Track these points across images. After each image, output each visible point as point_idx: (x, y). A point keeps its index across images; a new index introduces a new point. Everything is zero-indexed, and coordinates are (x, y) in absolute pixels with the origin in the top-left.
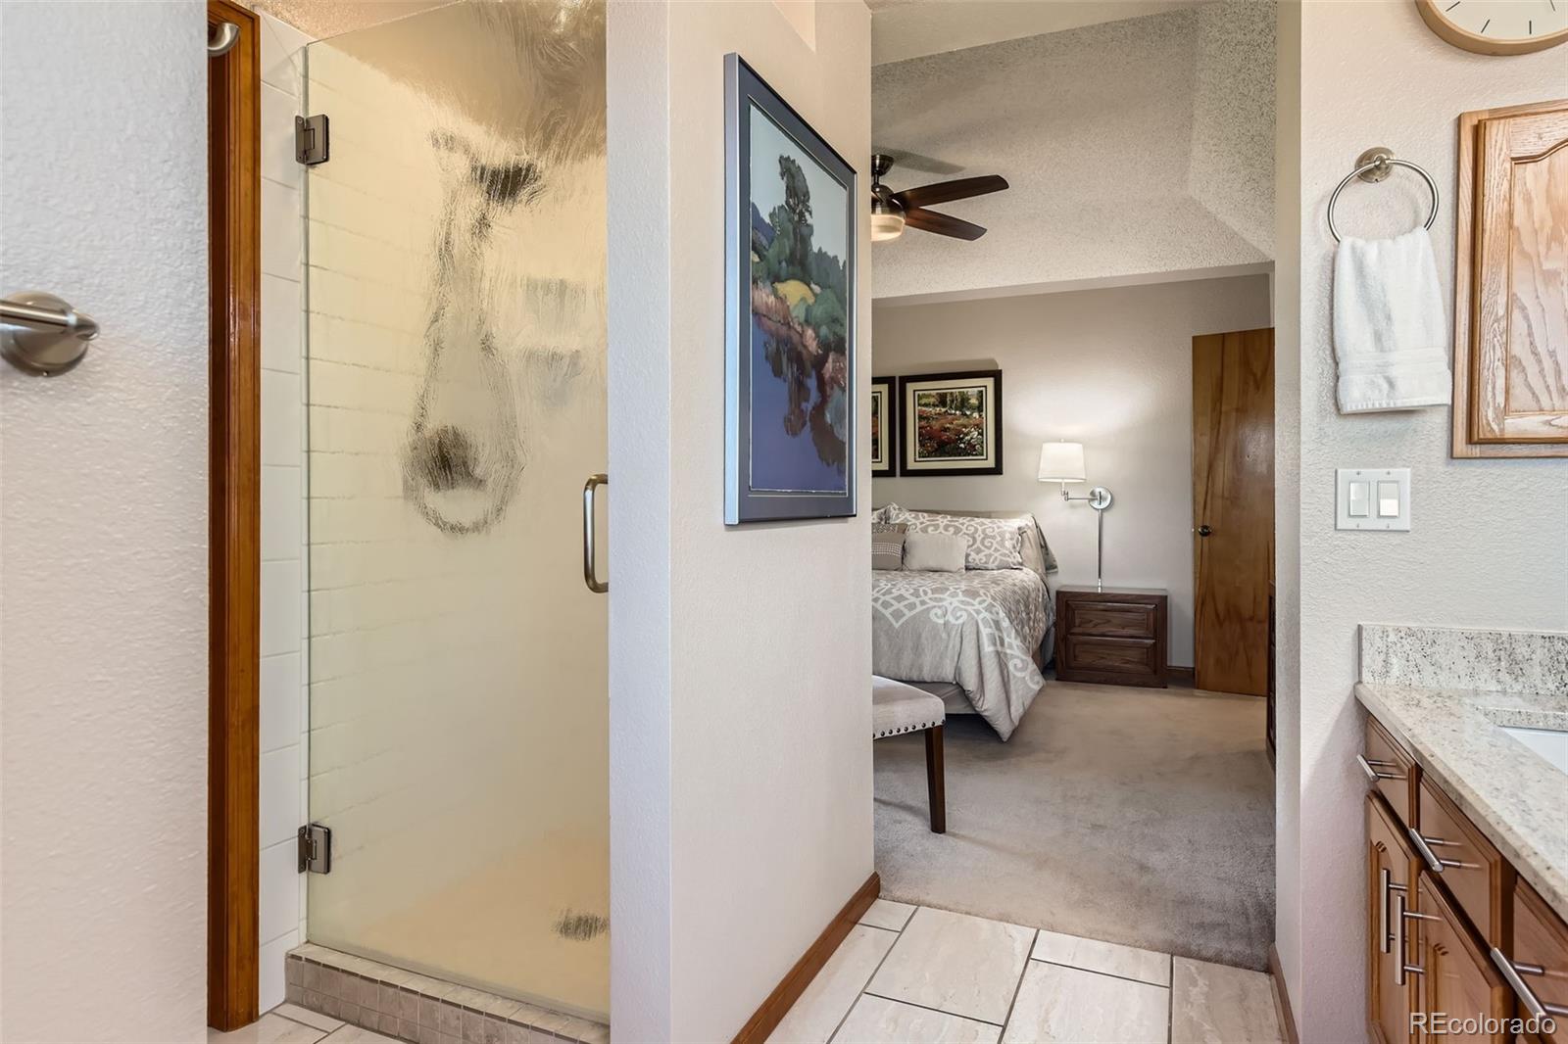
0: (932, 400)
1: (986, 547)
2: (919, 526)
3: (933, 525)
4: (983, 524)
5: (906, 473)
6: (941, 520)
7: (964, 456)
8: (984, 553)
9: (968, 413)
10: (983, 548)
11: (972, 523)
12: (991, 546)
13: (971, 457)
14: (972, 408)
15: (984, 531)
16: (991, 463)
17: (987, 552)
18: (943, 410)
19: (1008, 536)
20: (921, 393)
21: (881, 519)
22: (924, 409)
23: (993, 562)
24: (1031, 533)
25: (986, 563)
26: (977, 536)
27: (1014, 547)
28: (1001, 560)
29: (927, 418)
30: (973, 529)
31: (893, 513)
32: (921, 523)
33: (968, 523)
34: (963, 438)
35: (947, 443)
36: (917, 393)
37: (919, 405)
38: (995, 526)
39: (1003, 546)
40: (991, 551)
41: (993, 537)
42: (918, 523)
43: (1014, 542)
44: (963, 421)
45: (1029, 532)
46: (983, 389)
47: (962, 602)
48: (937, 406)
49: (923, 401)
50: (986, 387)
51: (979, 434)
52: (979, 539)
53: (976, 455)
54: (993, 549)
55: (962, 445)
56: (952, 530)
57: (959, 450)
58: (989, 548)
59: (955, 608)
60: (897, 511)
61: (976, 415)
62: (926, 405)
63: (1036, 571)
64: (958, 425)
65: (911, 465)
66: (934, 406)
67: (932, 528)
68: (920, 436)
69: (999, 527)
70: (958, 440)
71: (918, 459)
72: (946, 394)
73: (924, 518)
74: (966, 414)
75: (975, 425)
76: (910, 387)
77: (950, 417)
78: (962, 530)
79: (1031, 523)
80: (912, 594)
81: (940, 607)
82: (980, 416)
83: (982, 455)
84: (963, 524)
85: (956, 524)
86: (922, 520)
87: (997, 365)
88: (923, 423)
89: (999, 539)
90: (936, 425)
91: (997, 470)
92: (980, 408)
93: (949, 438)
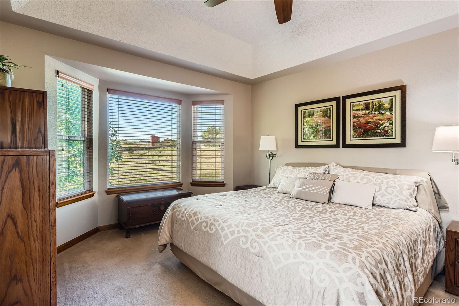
0: (361, 107)
1: (389, 193)
2: (345, 177)
3: (353, 177)
4: (388, 178)
5: (345, 146)
6: (359, 174)
7: (380, 136)
8: (386, 197)
9: (383, 112)
10: (386, 194)
11: (379, 177)
12: (393, 193)
13: (384, 137)
14: (386, 110)
15: (387, 183)
16: (398, 141)
17: (389, 196)
18: (367, 112)
19: (405, 187)
20: (354, 104)
21: (326, 171)
22: (356, 112)
23: (393, 204)
24: (427, 186)
25: (388, 203)
26: (381, 185)
27: (411, 195)
28: (399, 203)
29: (358, 117)
30: (380, 181)
31: (332, 168)
32: (347, 175)
33: (377, 177)
34: (379, 127)
35: (369, 130)
36: (352, 104)
37: (353, 110)
38: (396, 180)
39: (401, 194)
40: (392, 196)
41: (395, 187)
42: (345, 174)
43: (411, 191)
44: (380, 117)
45: (425, 184)
46: (393, 98)
47: (328, 265)
48: (364, 110)
49: (355, 108)
50: (395, 96)
51: (390, 124)
52: (383, 188)
53: (388, 136)
54: (394, 195)
55: (379, 131)
56: (365, 181)
57: (377, 134)
58: (391, 194)
59: (320, 269)
60: (334, 167)
61: (388, 113)
62: (357, 110)
63: (429, 211)
64: (376, 120)
65: (348, 142)
66: (362, 110)
67: (353, 178)
68: (353, 126)
69: (399, 181)
70: (376, 128)
71: (352, 139)
72: (369, 102)
73: (349, 172)
74: (381, 113)
75: (387, 119)
76: (348, 101)
77: (371, 116)
78: (372, 181)
79: (426, 179)
80: (289, 246)
81: (307, 264)
82: (391, 113)
83: (392, 136)
84: (373, 177)
85: (369, 177)
86: (347, 173)
87: (403, 82)
88: (356, 120)
89: (399, 189)
90: (363, 120)
91: (403, 144)
92: (391, 109)
93: (371, 127)
